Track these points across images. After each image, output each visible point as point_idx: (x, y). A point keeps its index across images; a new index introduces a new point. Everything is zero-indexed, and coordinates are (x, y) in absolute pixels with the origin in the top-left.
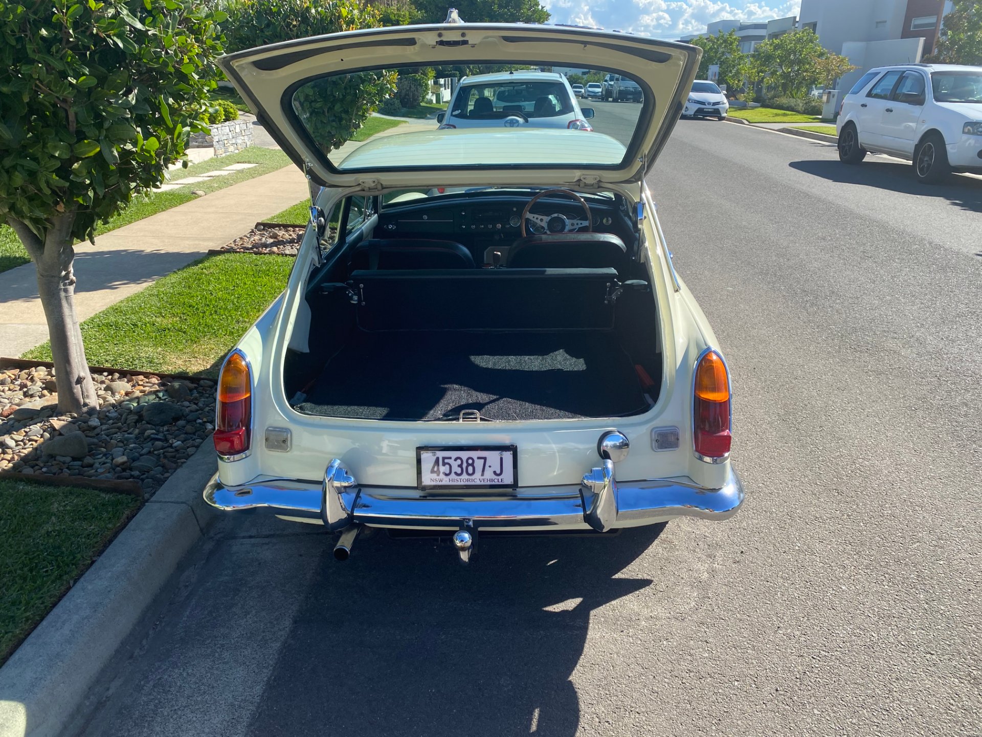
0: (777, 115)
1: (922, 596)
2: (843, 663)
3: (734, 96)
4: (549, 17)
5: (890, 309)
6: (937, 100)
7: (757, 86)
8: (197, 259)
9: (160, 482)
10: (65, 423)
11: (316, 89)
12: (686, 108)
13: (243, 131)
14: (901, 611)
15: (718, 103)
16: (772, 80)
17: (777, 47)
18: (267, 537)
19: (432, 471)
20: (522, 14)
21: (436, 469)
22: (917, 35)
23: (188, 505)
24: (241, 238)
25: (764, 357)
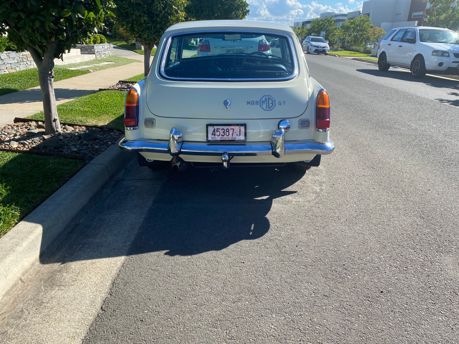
0: (351, 53)
1: (404, 196)
2: (372, 213)
3: (332, 46)
4: (248, 6)
5: (397, 116)
6: (421, 41)
7: (343, 40)
8: (94, 92)
9: (92, 158)
10: (49, 137)
11: (149, 18)
12: (310, 49)
13: (108, 48)
14: (396, 200)
15: (325, 47)
16: (350, 38)
17: (352, 23)
18: (138, 180)
19: (212, 134)
20: (236, 3)
21: (214, 133)
22: (414, 20)
23: (105, 165)
24: (112, 86)
25: (343, 129)
